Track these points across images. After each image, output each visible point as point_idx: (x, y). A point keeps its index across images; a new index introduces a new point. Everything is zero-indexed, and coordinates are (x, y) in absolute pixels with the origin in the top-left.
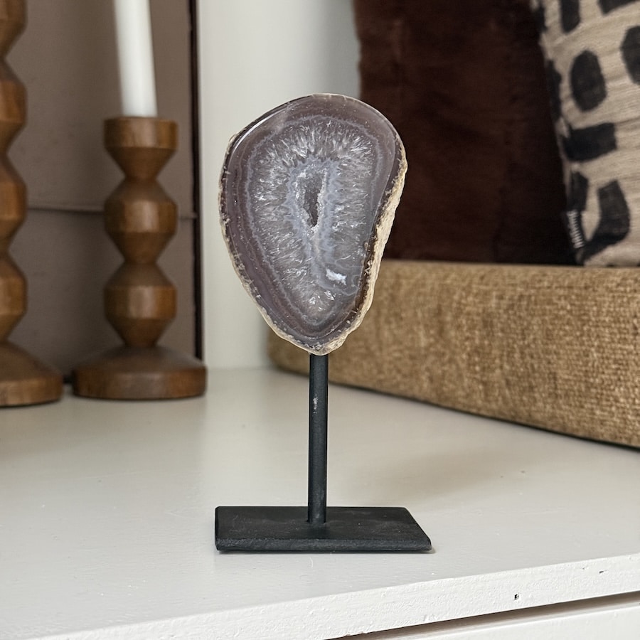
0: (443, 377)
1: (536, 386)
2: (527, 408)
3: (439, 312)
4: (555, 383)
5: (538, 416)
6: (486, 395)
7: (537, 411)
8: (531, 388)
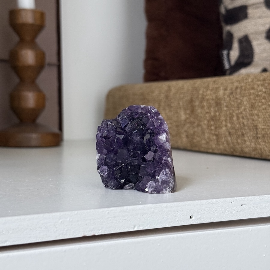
0: (194, 134)
1: (246, 134)
2: (240, 146)
3: (191, 101)
4: (256, 131)
5: (247, 150)
6: (218, 141)
7: (246, 147)
8: (243, 135)
